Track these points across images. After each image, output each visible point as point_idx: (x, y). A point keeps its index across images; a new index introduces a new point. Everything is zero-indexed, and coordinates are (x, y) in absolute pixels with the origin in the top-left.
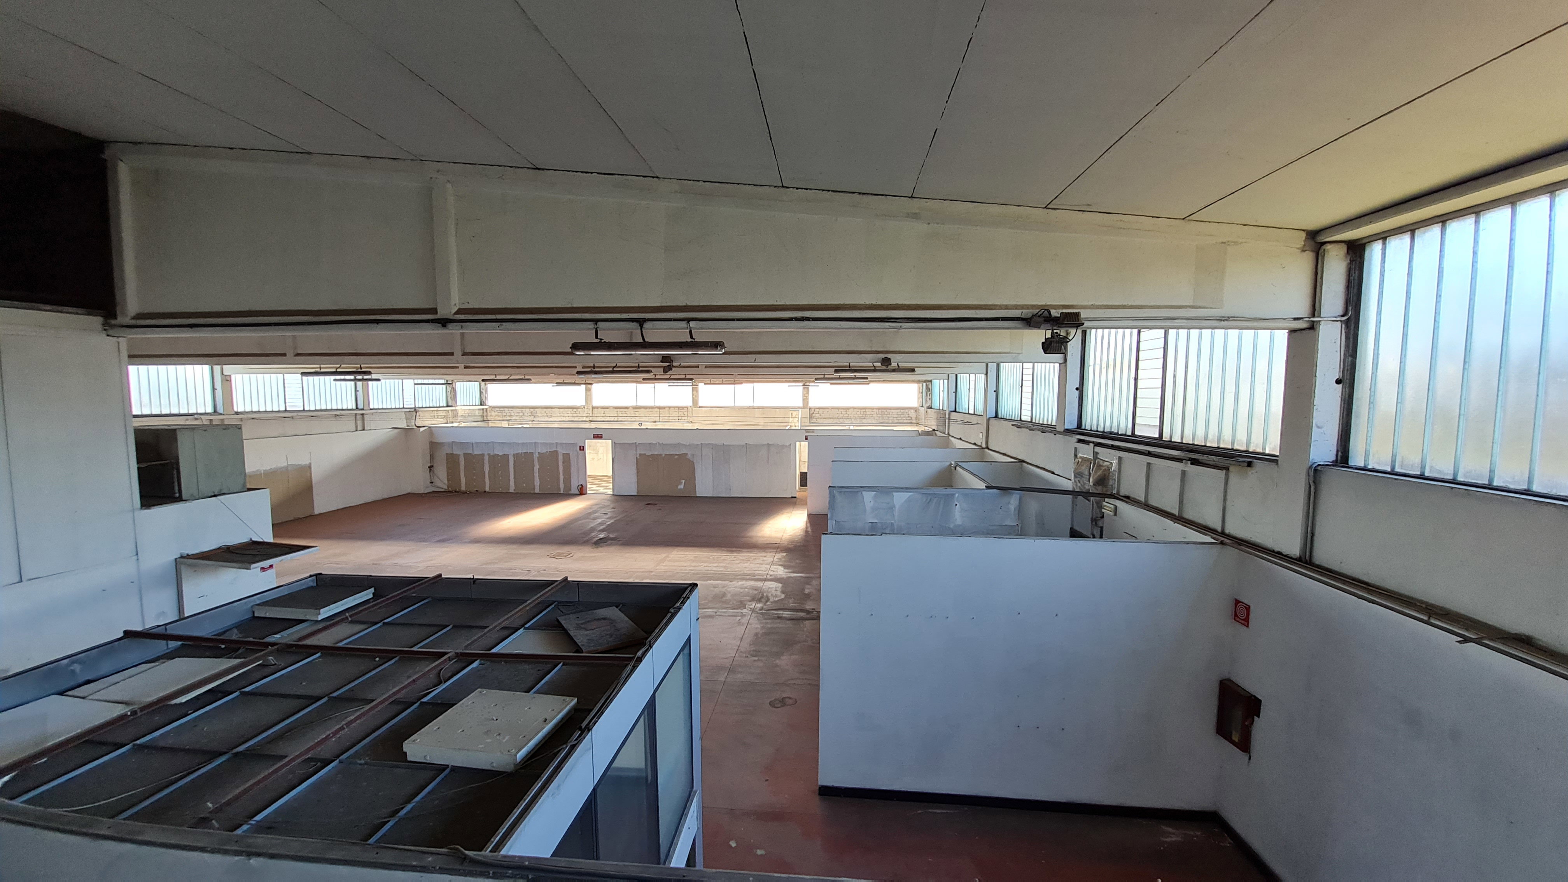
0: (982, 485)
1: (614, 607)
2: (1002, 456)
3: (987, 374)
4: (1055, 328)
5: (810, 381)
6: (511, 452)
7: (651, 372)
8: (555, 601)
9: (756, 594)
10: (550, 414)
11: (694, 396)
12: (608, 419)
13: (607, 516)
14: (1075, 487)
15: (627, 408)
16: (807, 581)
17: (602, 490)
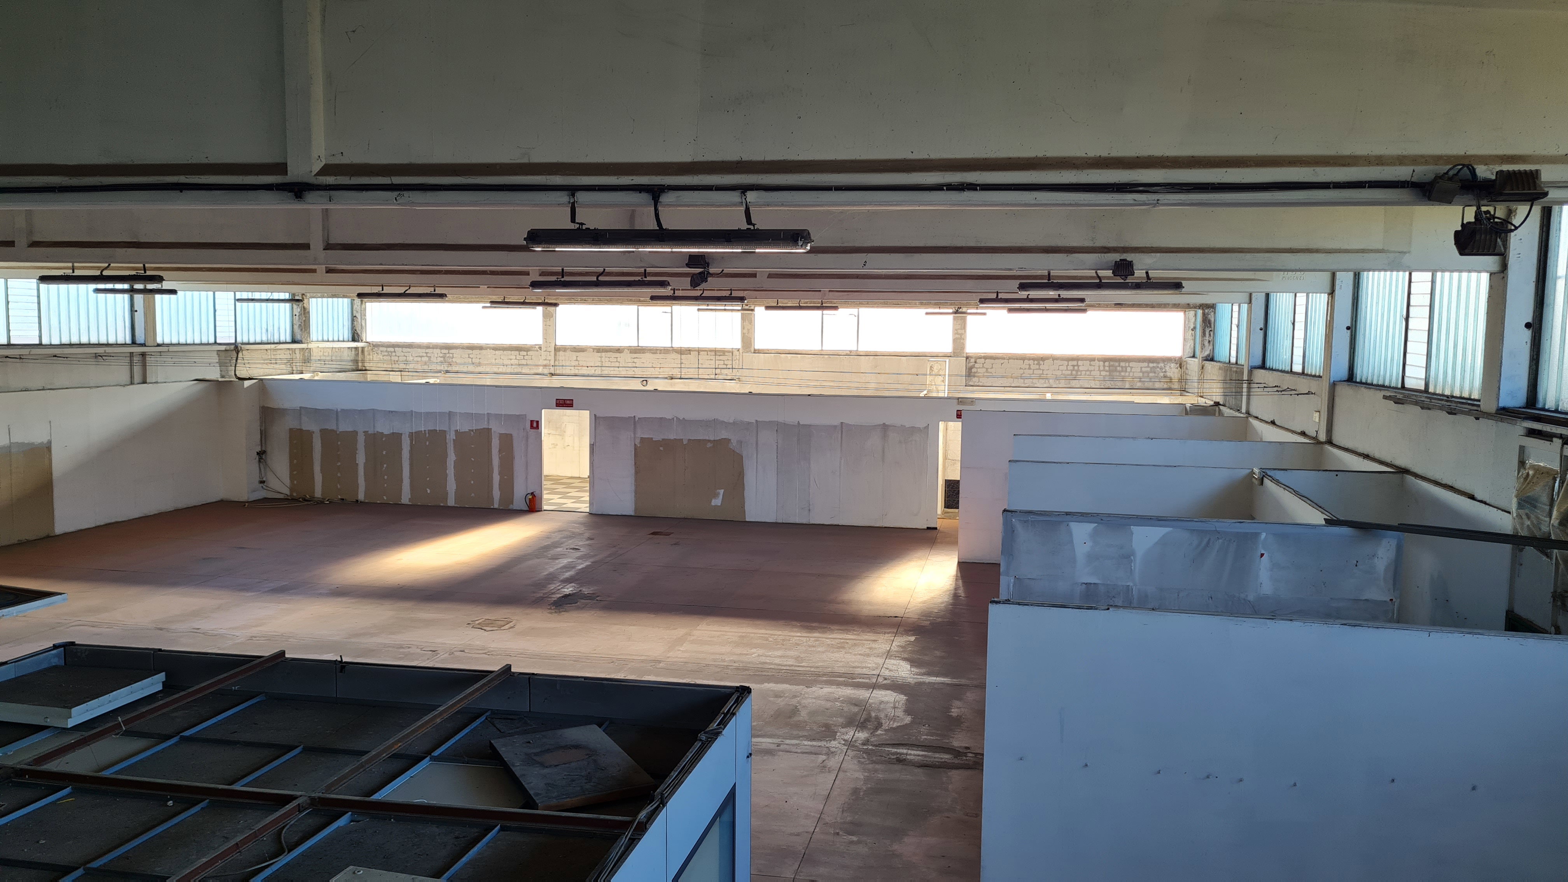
0: (1317, 518)
1: (595, 726)
2: (1361, 459)
3: (1332, 293)
4: (1485, 202)
5: (968, 305)
6: (405, 429)
7: (669, 284)
8: (489, 710)
9: (856, 714)
10: (477, 361)
11: (745, 331)
12: (584, 371)
13: (578, 554)
14: (1518, 527)
15: (619, 350)
16: (956, 691)
17: (570, 504)
